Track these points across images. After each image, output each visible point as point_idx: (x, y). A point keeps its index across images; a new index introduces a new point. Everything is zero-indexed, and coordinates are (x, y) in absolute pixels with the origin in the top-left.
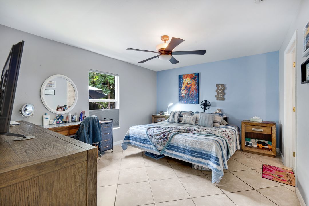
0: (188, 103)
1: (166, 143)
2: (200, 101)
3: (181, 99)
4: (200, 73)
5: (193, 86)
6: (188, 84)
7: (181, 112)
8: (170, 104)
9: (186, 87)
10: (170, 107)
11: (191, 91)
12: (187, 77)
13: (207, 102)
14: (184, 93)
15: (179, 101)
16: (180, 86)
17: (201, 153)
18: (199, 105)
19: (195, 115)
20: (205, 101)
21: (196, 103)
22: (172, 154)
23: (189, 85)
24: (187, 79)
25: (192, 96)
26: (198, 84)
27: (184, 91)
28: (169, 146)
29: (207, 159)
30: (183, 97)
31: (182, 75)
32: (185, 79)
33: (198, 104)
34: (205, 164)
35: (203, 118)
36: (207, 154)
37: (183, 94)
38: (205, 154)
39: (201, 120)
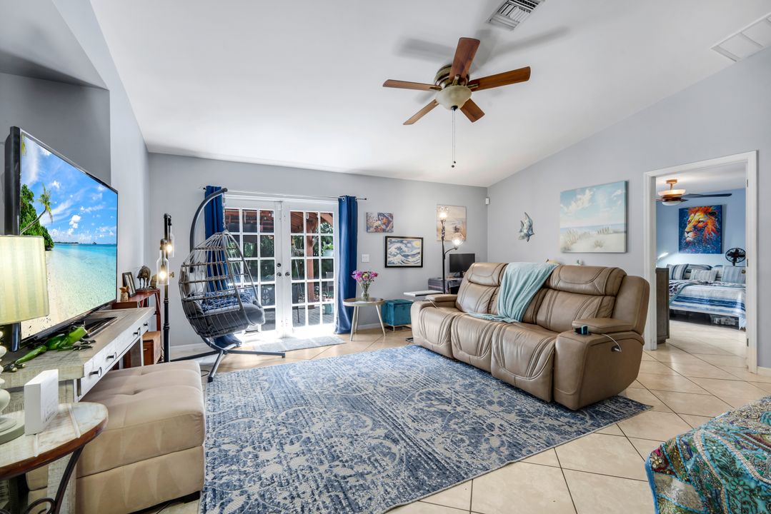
0: (698, 253)
1: (674, 294)
2: (726, 249)
3: (683, 246)
4: (726, 205)
5: (710, 226)
6: (699, 222)
7: (687, 265)
8: (663, 255)
9: (695, 227)
10: (662, 259)
11: (706, 233)
12: (697, 211)
13: (740, 251)
14: (690, 237)
15: (680, 249)
16: (682, 225)
17: (723, 302)
18: (723, 255)
19: (715, 269)
20: (734, 250)
21: (717, 253)
22: (682, 306)
23: (701, 224)
24: (697, 214)
25: (707, 241)
26: (721, 222)
27: (691, 234)
28: (678, 297)
29: (732, 307)
30: (688, 244)
31: (687, 209)
32: (693, 215)
33: (721, 253)
34: (729, 312)
35: (728, 273)
36: (732, 302)
37: (688, 239)
38: (729, 302)
39: (725, 277)
